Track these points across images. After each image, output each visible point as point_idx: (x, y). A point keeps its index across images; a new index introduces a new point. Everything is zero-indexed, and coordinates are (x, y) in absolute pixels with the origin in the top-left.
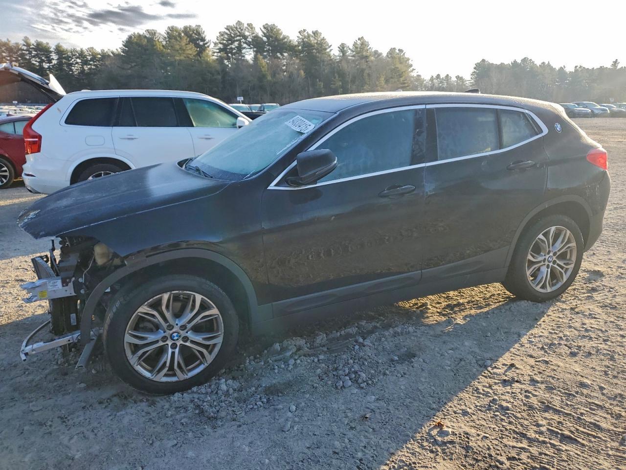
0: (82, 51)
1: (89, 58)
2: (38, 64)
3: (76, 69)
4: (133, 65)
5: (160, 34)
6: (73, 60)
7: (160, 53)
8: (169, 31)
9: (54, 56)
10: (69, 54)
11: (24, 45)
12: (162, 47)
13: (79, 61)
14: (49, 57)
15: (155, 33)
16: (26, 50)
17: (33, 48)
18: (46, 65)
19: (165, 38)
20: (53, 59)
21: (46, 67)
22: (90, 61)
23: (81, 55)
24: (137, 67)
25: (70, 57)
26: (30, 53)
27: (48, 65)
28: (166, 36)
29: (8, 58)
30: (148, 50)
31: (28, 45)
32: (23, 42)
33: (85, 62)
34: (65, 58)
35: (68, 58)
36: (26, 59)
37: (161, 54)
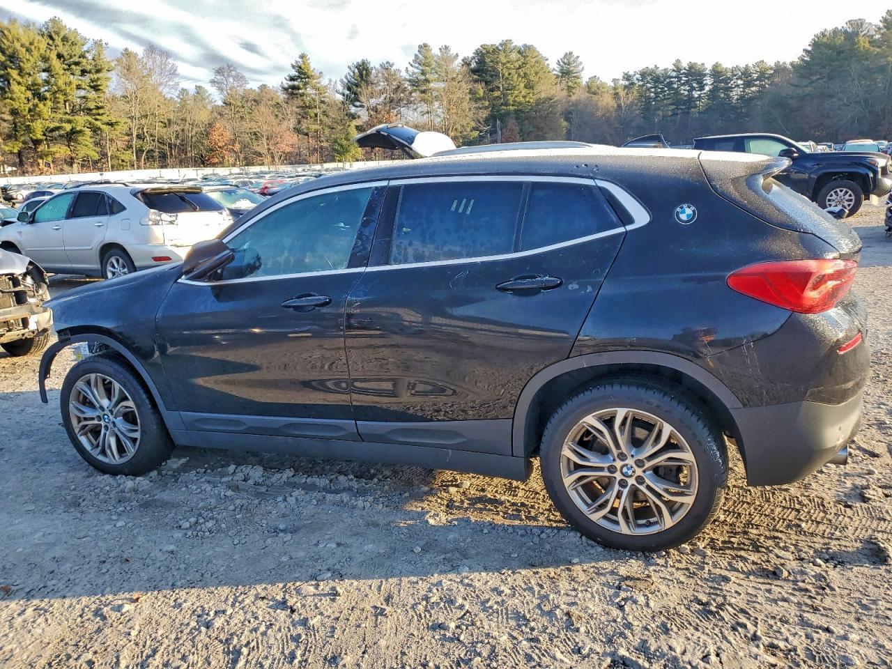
0: (747, 68)
1: (755, 76)
2: (686, 93)
3: (735, 94)
4: (815, 78)
5: (870, 24)
6: (732, 82)
7: (863, 56)
8: (888, 17)
9: (708, 81)
10: (729, 75)
11: (674, 71)
12: (867, 45)
13: (740, 82)
14: (702, 83)
15: (862, 24)
16: (675, 77)
17: (684, 73)
18: (696, 94)
19: (879, 29)
20: (706, 84)
21: (696, 96)
22: (756, 80)
23: (746, 73)
24: (821, 81)
25: (729, 78)
26: (679, 79)
27: (699, 93)
28: (881, 25)
29: (653, 90)
30: (843, 52)
31: (678, 70)
32: (672, 67)
33: (748, 84)
34: (722, 81)
35: (727, 80)
36: (673, 88)
37: (866, 56)
